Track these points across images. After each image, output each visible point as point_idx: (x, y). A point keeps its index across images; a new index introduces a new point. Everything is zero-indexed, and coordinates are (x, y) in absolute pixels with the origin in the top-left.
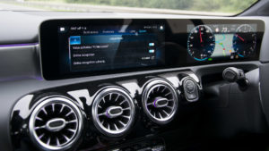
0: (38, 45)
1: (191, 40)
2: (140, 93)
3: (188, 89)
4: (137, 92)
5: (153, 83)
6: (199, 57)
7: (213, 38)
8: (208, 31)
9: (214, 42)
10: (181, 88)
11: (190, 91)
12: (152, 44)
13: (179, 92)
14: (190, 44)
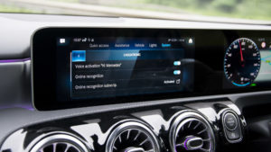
0: (28, 62)
1: (228, 57)
2: (167, 128)
3: (228, 125)
4: (163, 127)
5: (183, 117)
6: (239, 82)
7: (258, 56)
8: (251, 47)
9: (258, 62)
10: (218, 123)
11: (231, 128)
12: (178, 63)
13: (217, 128)
14: (227, 63)
